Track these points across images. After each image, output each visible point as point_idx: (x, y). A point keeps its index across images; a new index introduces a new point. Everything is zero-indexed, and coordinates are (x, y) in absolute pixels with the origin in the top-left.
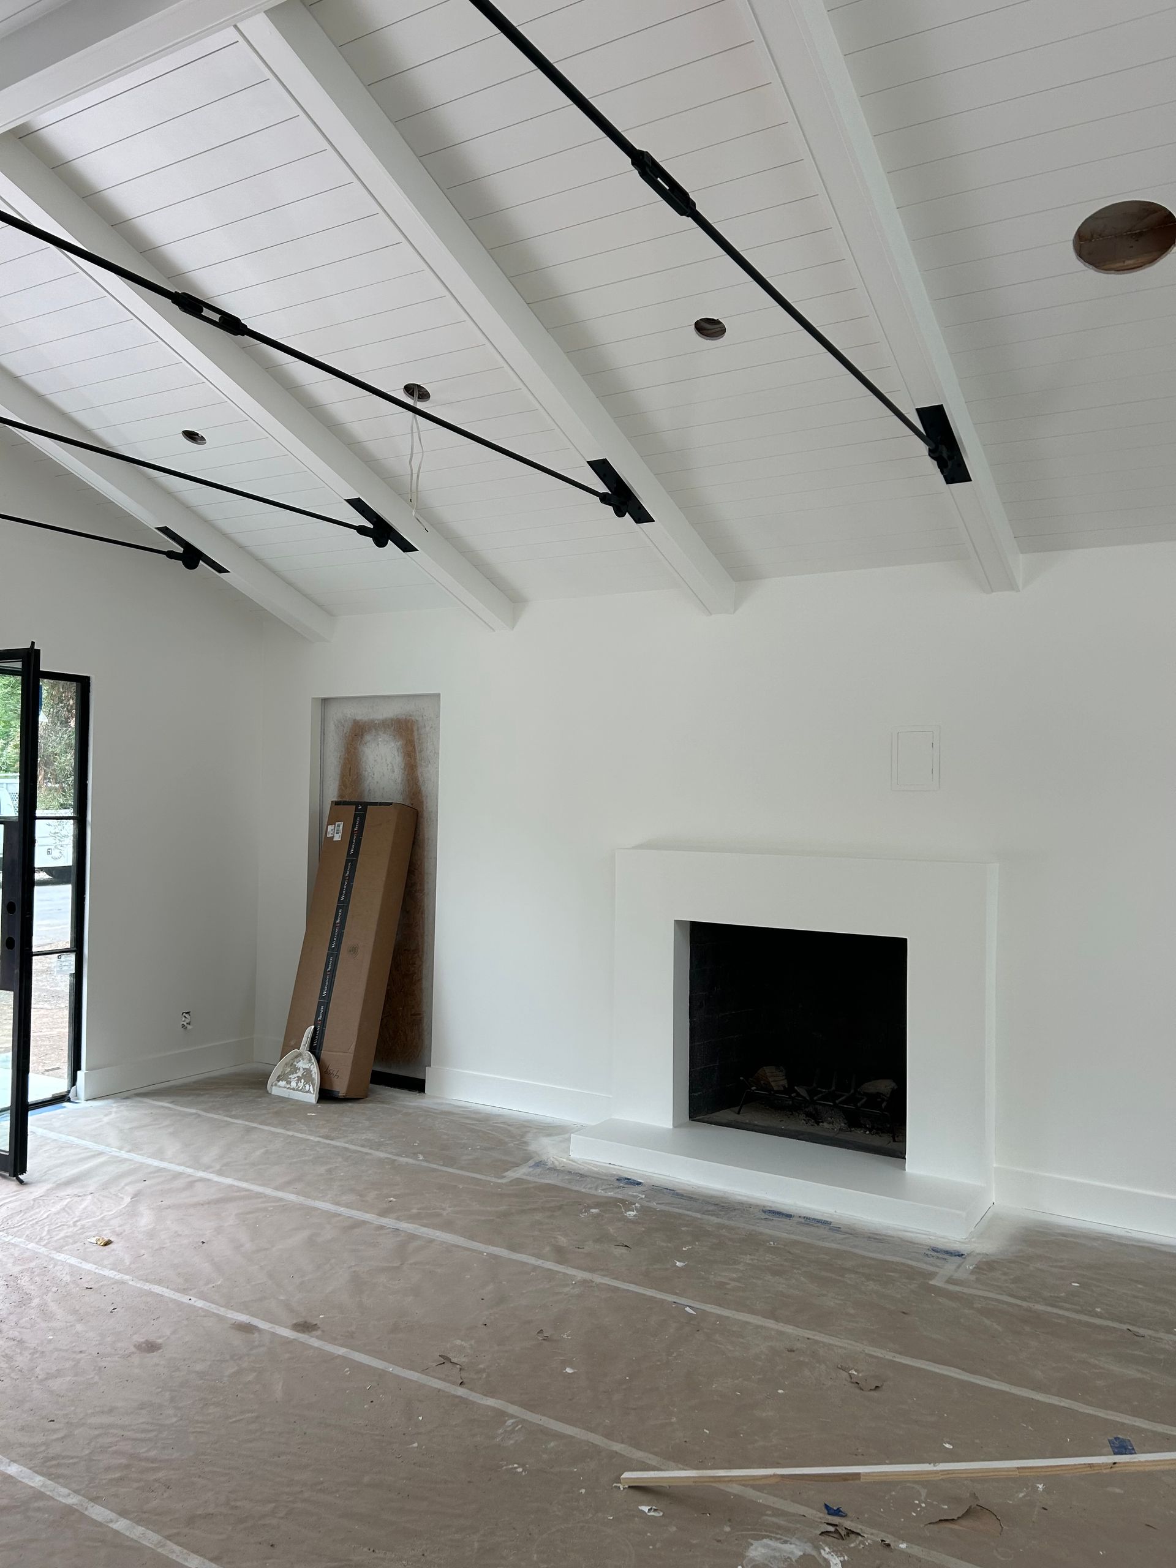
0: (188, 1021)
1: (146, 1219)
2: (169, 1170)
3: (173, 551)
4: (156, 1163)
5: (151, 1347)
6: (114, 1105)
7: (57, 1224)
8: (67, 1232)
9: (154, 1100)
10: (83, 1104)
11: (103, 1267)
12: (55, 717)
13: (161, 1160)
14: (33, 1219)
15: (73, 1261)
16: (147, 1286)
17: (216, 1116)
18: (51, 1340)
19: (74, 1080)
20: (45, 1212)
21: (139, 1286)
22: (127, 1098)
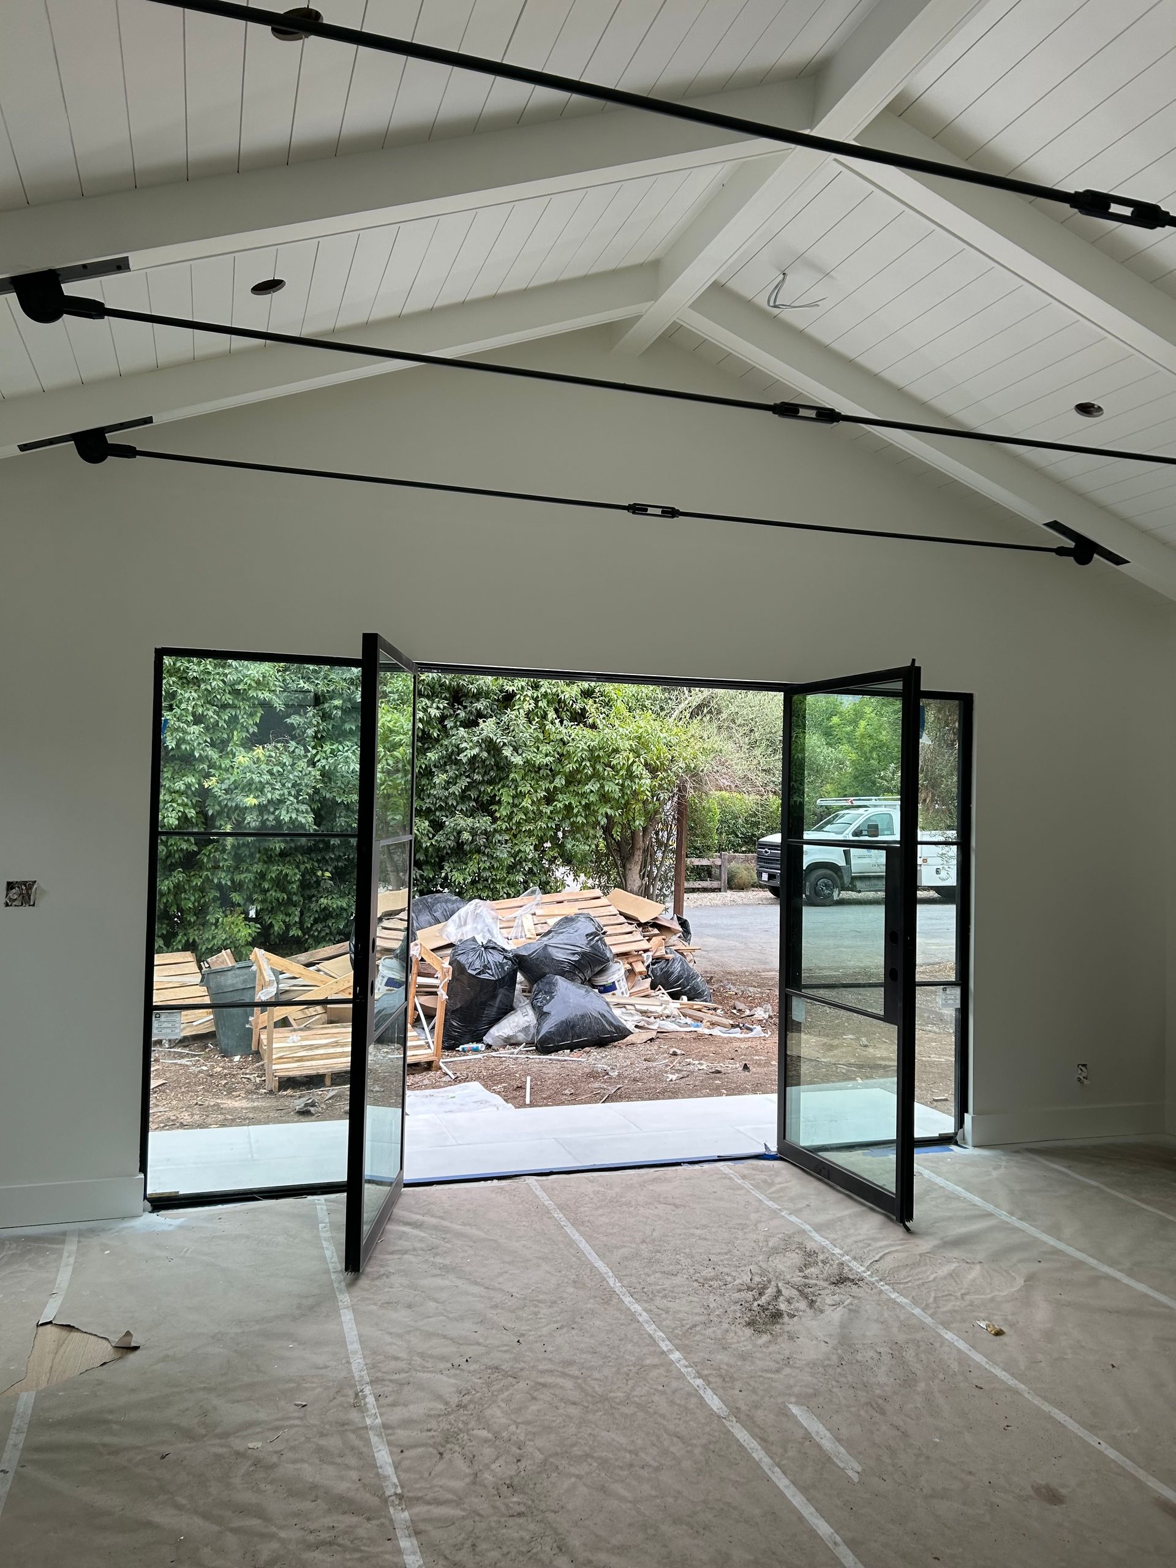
0: (1085, 1075)
1: (1041, 1314)
2: (1068, 1255)
3: (1062, 547)
4: (1052, 1241)
5: (1053, 1497)
6: (1003, 1158)
7: (944, 1291)
8: (954, 1306)
9: (1047, 1160)
10: (970, 1151)
11: (994, 1363)
12: (939, 740)
13: (1059, 1239)
14: (919, 1279)
15: (962, 1345)
16: (1047, 1407)
17: (1121, 1196)
18: (936, 1444)
19: (960, 1123)
20: (932, 1273)
21: (1036, 1403)
22: (1017, 1152)
